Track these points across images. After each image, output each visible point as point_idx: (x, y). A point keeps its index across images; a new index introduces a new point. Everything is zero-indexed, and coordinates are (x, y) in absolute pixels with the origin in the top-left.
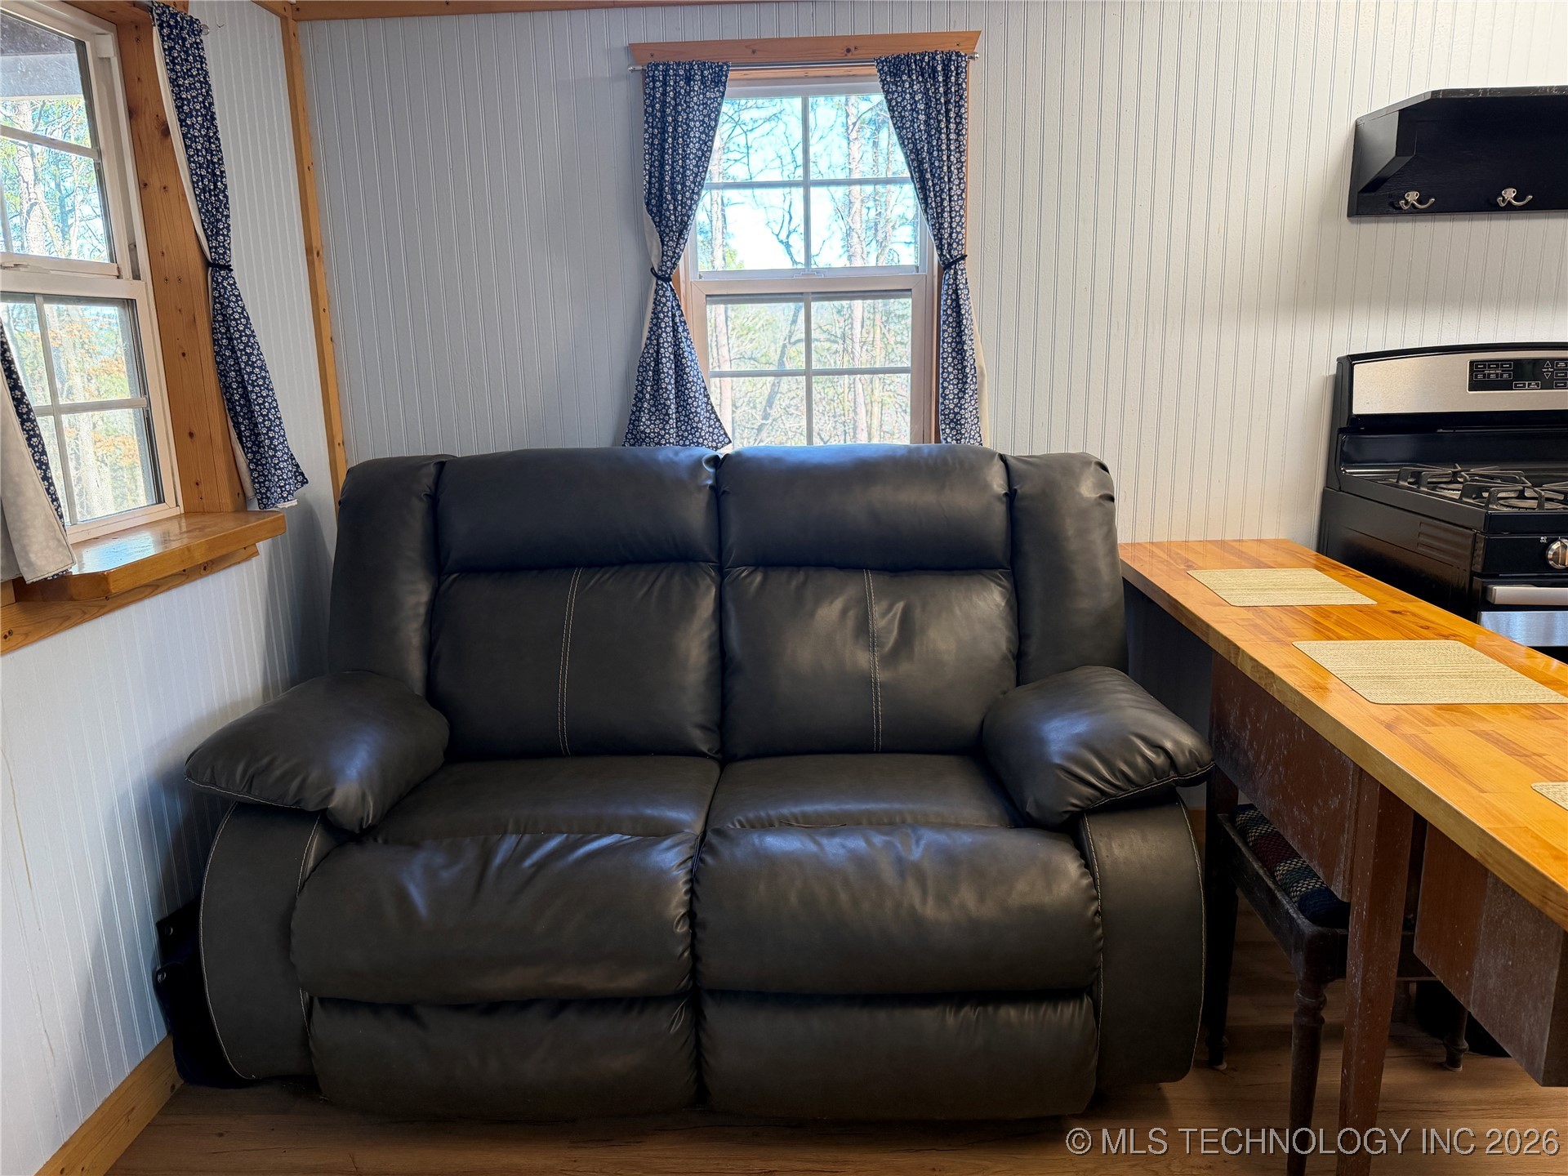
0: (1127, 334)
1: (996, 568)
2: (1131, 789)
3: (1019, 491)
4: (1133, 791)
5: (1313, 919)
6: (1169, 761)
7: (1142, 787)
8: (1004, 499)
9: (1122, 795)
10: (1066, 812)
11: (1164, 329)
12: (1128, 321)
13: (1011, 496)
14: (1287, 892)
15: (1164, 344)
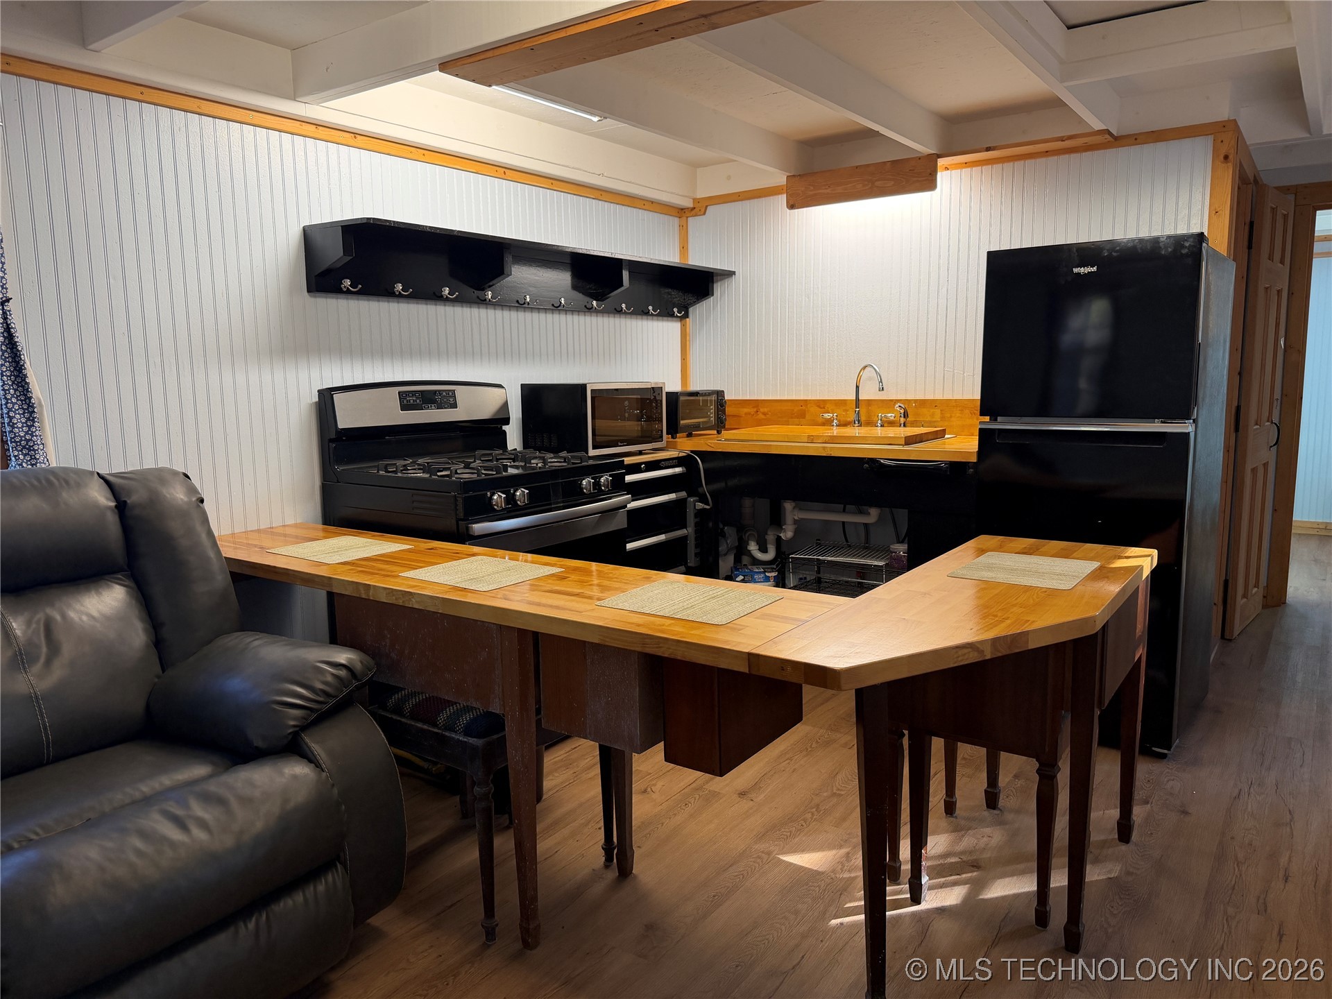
0: (163, 372)
1: (118, 572)
2: (331, 701)
3: (128, 502)
4: (332, 702)
5: (478, 736)
6: (350, 673)
7: (337, 697)
8: (116, 511)
9: (325, 707)
10: (290, 733)
11: (192, 369)
12: (162, 361)
13: (121, 507)
14: (452, 730)
15: (193, 381)
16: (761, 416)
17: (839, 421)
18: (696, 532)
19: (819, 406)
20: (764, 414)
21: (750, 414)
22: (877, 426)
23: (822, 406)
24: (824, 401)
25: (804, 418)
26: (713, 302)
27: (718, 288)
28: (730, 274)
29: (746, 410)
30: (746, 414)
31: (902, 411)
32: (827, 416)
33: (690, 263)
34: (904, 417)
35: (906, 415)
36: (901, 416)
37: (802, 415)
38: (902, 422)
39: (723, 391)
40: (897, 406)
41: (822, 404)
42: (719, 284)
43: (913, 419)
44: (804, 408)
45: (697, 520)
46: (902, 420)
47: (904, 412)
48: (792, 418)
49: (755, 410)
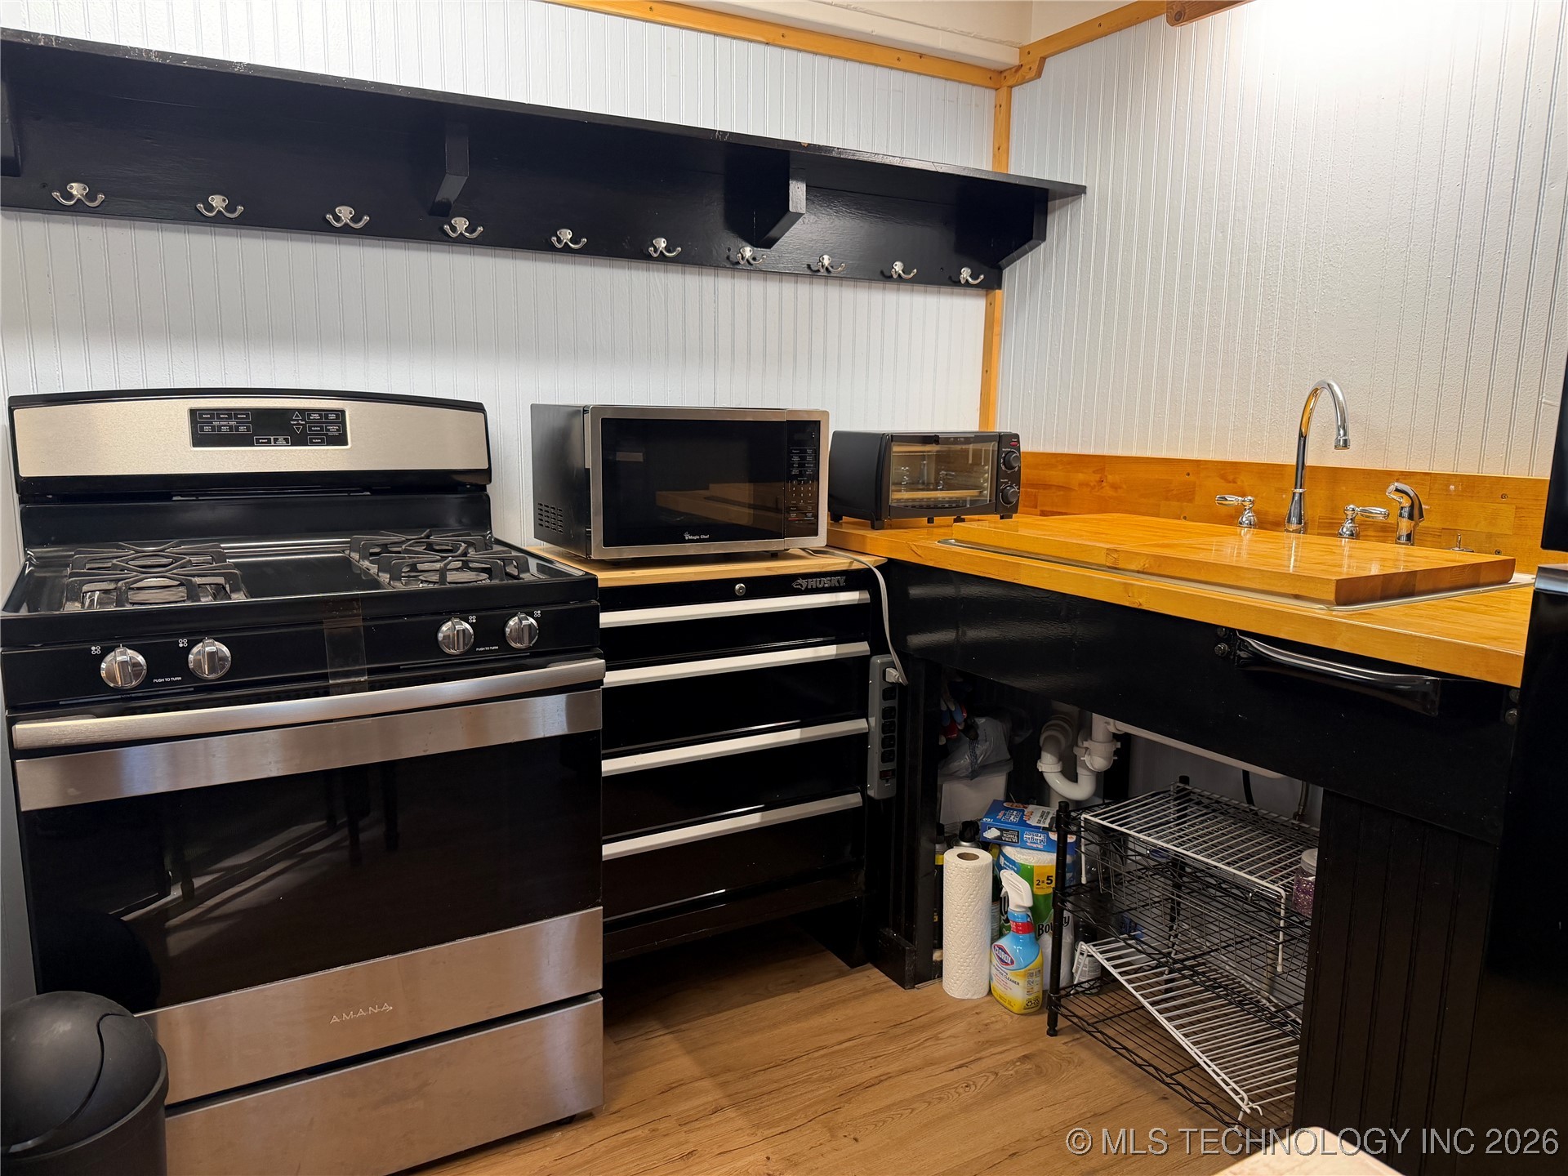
16: (1108, 492)
17: (1257, 513)
18: (885, 728)
19: (1224, 477)
20: (1115, 487)
21: (1087, 485)
22: (1340, 535)
23: (1231, 478)
24: (1235, 466)
25: (1191, 500)
26: (1045, 250)
27: (1056, 223)
28: (1079, 190)
29: (1081, 477)
30: (1081, 485)
31: (1406, 502)
32: (1233, 500)
33: (1012, 172)
34: (1411, 517)
35: (1415, 512)
36: (1401, 515)
37: (1186, 494)
38: (1404, 532)
39: (1017, 436)
40: (1392, 488)
41: (1229, 472)
42: (1057, 214)
43: (1438, 525)
44: (1192, 478)
45: (889, 703)
46: (1405, 525)
47: (1412, 507)
48: (1167, 499)
49: (1097, 477)
